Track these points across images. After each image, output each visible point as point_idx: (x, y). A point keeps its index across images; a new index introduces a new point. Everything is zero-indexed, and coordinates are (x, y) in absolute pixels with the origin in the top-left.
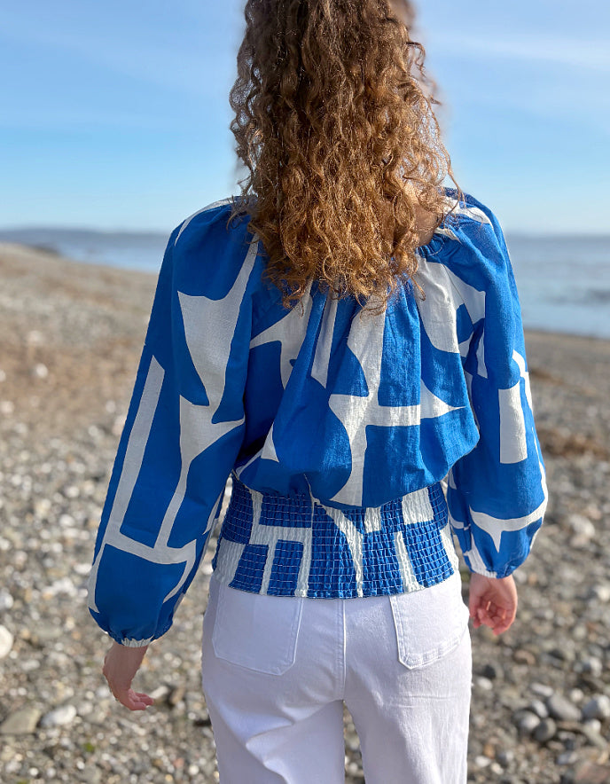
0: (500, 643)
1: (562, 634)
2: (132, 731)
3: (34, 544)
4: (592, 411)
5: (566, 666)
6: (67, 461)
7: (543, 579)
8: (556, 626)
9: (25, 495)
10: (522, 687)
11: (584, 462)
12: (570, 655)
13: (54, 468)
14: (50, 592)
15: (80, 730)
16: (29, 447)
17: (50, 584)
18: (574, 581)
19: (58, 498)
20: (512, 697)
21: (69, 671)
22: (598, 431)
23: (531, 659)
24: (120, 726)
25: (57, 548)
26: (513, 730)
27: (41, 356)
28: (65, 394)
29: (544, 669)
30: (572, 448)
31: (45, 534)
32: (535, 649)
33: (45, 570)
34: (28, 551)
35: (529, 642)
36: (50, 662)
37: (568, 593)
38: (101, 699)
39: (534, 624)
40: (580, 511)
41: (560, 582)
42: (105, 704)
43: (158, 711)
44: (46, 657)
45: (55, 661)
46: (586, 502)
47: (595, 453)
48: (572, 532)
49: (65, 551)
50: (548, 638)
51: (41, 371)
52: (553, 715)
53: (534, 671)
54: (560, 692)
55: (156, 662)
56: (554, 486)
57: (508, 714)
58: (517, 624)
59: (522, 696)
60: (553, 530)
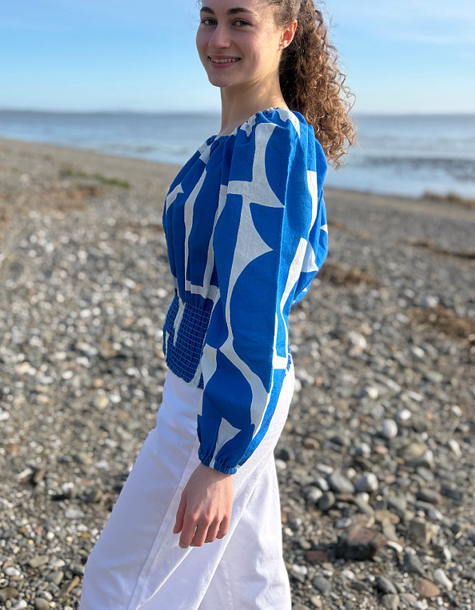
0: (292, 432)
1: (340, 424)
4: (366, 250)
5: (344, 450)
7: (327, 382)
8: (336, 418)
10: (309, 467)
11: (359, 290)
12: (347, 442)
18: (350, 383)
20: (302, 475)
22: (370, 265)
23: (316, 445)
26: (302, 501)
29: (326, 453)
30: (351, 279)
32: (320, 437)
35: (316, 431)
37: (346, 392)
39: (320, 417)
40: (356, 328)
41: (340, 385)
43: (24, 488)
46: (360, 321)
47: (368, 283)
48: (350, 344)
50: (328, 428)
52: (333, 489)
53: (319, 454)
54: (338, 471)
55: (24, 449)
56: (337, 309)
57: (298, 488)
58: (306, 417)
59: (309, 474)
60: (335, 343)
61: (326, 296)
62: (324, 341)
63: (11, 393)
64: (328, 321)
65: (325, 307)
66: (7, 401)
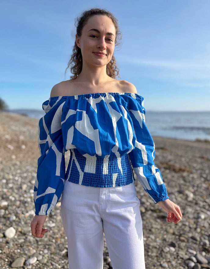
0: (174, 234)
1: (193, 230)
2: (56, 266)
3: (22, 198)
4: (183, 159)
5: (198, 243)
6: (31, 173)
8: (190, 228)
9: (19, 183)
10: (185, 250)
11: (185, 174)
12: (198, 239)
13: (27, 175)
14: (27, 215)
15: (39, 266)
16: (20, 169)
17: (27, 212)
18: (191, 212)
19: (29, 184)
20: (182, 254)
21: (34, 243)
22: (186, 165)
23: (186, 240)
24: (52, 265)
25: (29, 200)
26: (186, 267)
27: (23, 143)
28: (30, 154)
29: (191, 244)
30: (181, 170)
31: (25, 195)
32: (186, 237)
33: (26, 207)
34: (20, 201)
35: (184, 234)
36: (28, 239)
37: (191, 216)
38: (45, 254)
39: (183, 227)
40: (188, 189)
41: (187, 213)
42: (46, 256)
43: (65, 259)
44: (26, 238)
45: (30, 239)
46: (189, 186)
47: (188, 172)
48: (187, 196)
49: (31, 201)
50: (189, 232)
51: (23, 147)
52: (199, 262)
53: (188, 244)
54: (198, 253)
55: (63, 240)
56: (178, 182)
57: (183, 261)
58: (178, 227)
59: (186, 254)
60: (181, 195)
61: (173, 177)
62: (176, 194)
63: (55, 215)
64: (176, 186)
65: (174, 181)
66: (53, 218)
